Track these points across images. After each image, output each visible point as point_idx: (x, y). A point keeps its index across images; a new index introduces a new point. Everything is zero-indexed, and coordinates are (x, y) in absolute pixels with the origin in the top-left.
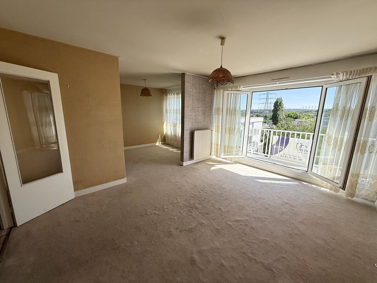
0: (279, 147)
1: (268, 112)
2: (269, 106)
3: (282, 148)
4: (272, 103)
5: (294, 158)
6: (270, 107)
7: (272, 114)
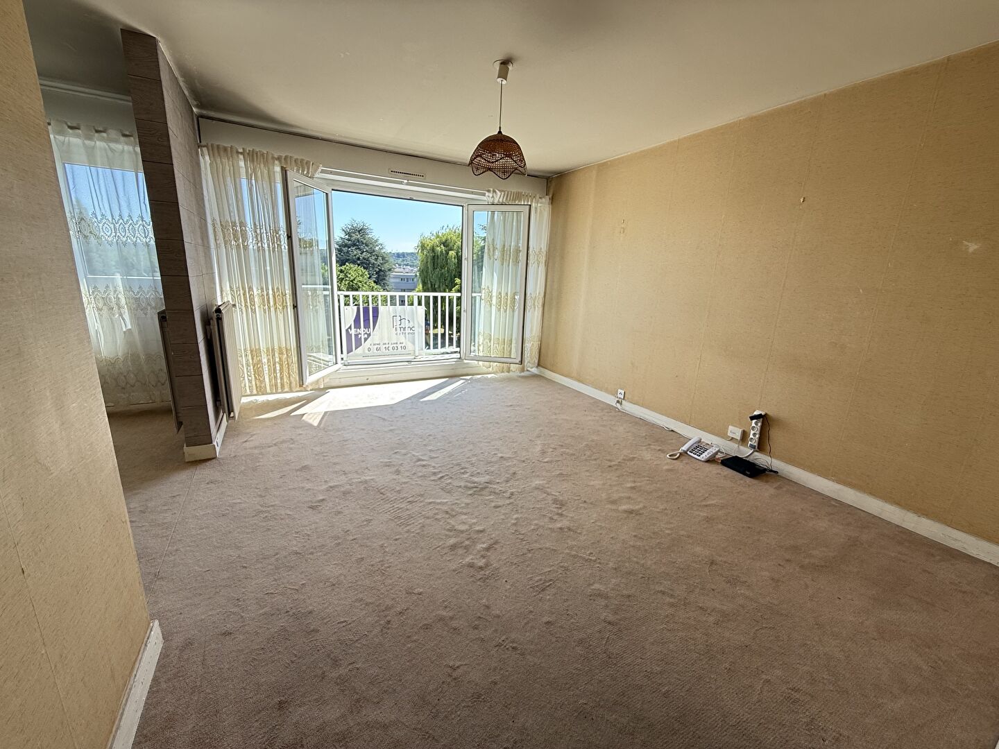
0: (362, 332)
3: (368, 331)
5: (393, 348)
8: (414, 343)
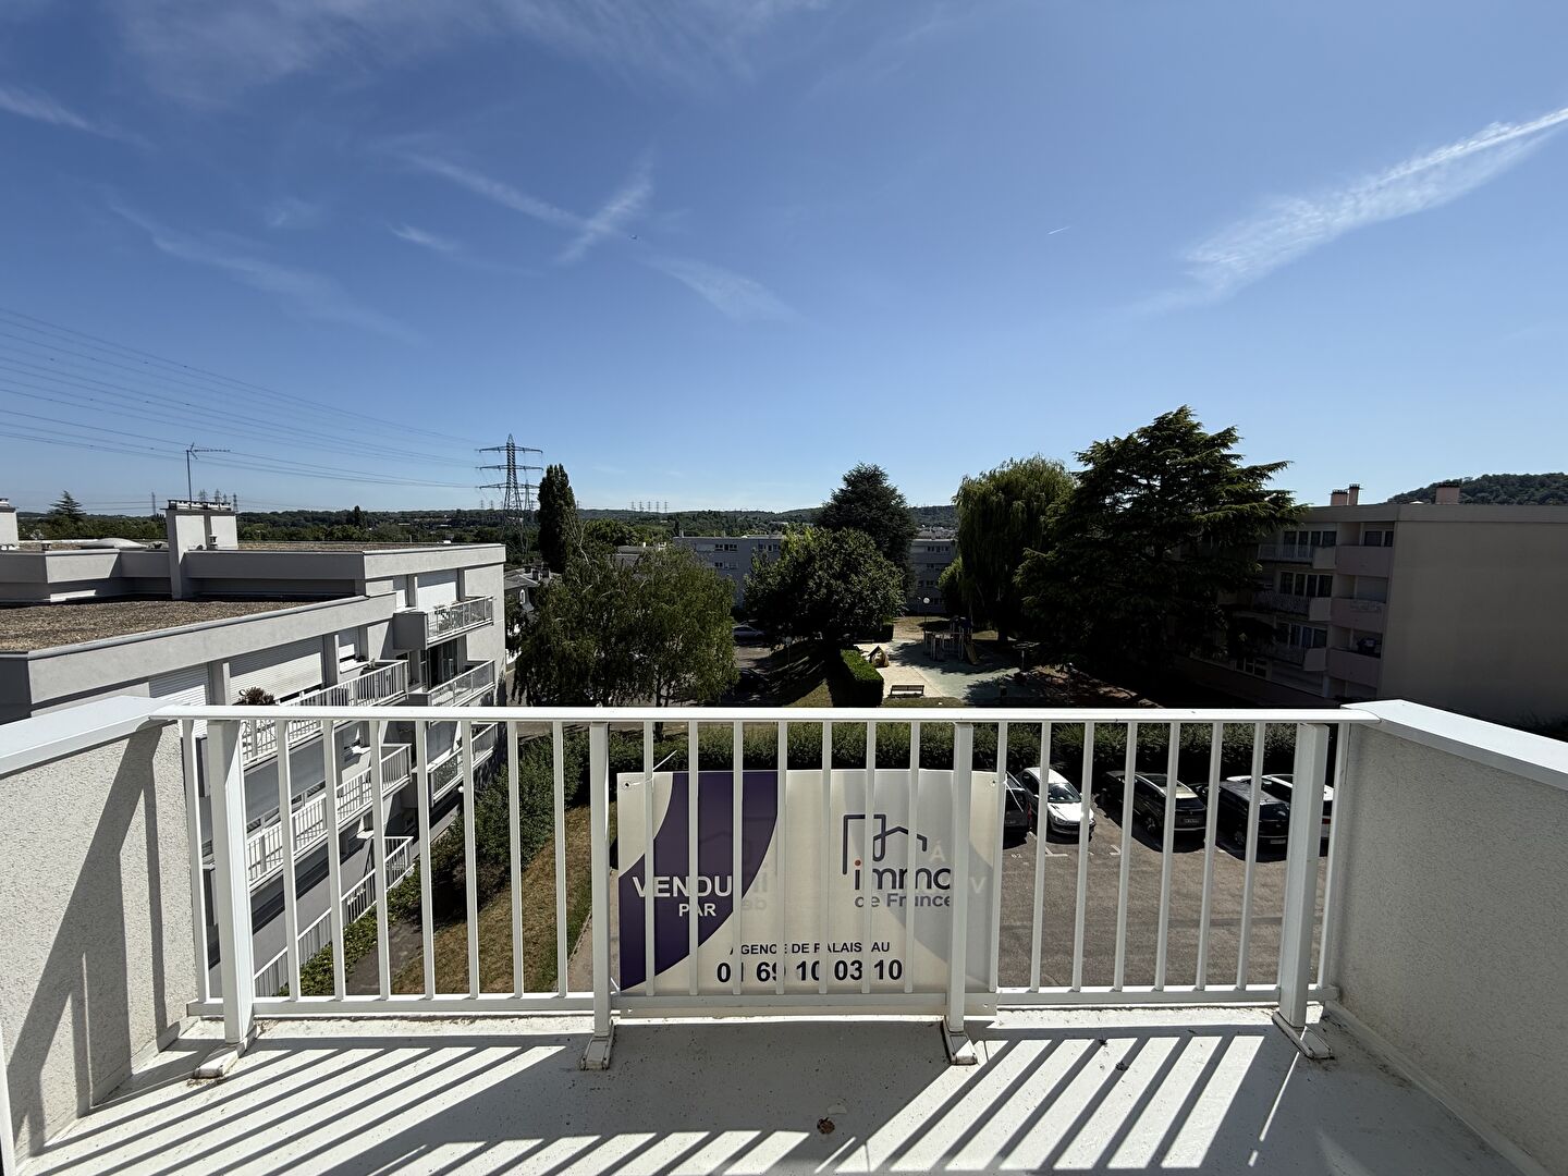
0: (692, 891)
1: (521, 519)
2: (523, 498)
3: (723, 889)
4: (533, 487)
5: (840, 971)
6: (527, 500)
7: (536, 529)
8: (943, 950)
